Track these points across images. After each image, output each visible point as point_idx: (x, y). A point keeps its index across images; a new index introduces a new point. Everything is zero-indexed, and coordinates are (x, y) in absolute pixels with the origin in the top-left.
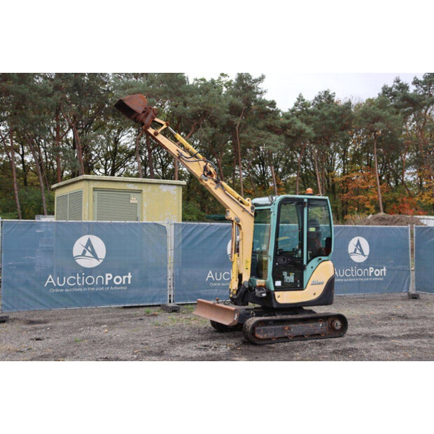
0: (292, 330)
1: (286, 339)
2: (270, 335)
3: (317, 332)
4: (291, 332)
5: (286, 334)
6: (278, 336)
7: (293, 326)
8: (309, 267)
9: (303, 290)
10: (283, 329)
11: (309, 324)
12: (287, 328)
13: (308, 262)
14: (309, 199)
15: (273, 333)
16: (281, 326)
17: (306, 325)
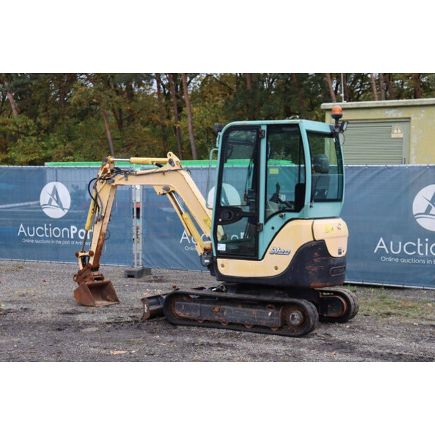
0: (225, 313)
1: (216, 324)
2: (195, 315)
3: (264, 323)
4: (223, 316)
5: (216, 318)
6: (205, 318)
7: (226, 307)
8: (267, 227)
9: (258, 260)
10: (212, 310)
11: (251, 310)
12: (216, 309)
13: (266, 220)
14: (269, 126)
15: (199, 312)
16: (209, 306)
17: (247, 309)
